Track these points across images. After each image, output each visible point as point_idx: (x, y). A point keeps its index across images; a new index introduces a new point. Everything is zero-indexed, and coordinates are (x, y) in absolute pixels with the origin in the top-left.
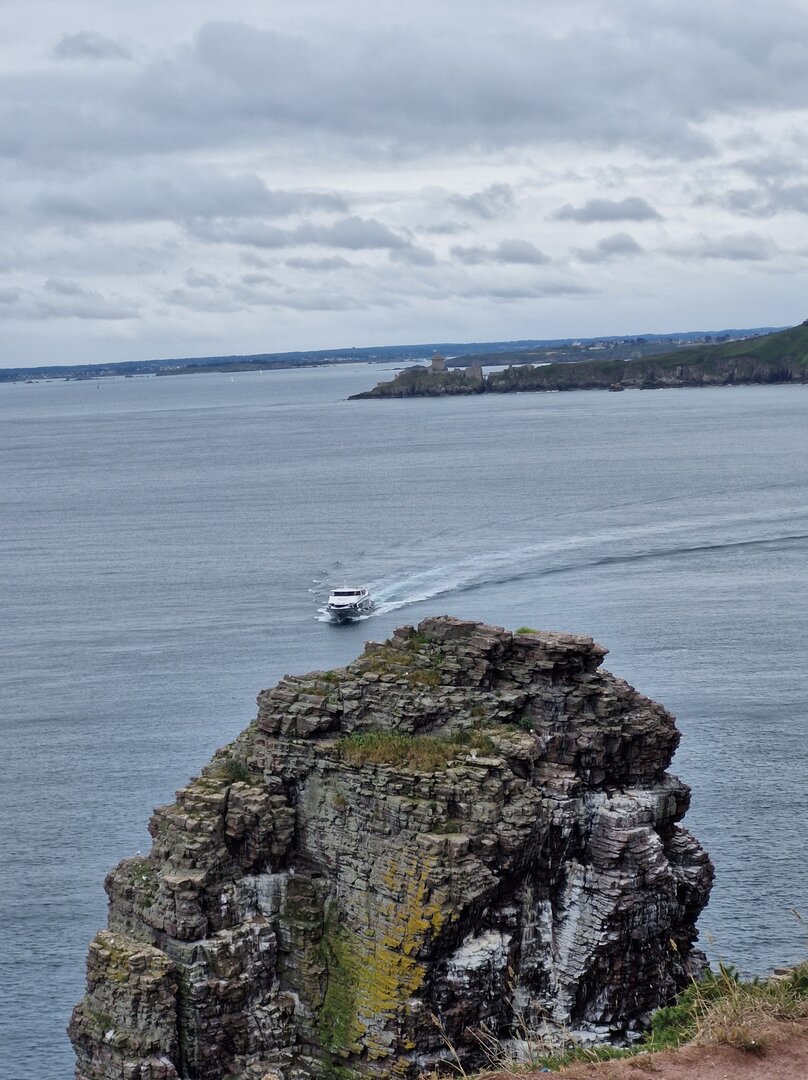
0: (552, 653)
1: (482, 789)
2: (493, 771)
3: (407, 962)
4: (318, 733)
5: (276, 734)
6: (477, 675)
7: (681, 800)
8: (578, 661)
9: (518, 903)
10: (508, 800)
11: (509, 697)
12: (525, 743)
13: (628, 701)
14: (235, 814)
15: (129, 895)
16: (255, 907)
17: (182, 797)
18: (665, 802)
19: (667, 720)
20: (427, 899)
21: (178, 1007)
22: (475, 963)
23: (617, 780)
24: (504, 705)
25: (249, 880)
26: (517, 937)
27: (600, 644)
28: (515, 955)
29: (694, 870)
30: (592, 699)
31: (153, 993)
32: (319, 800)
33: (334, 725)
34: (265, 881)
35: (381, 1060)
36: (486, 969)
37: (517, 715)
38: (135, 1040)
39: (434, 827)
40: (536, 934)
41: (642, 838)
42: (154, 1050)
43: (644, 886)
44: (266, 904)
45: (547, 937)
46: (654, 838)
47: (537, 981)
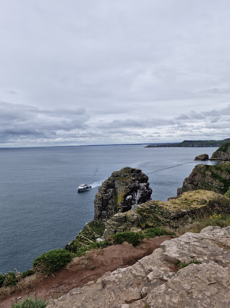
0: (137, 170)
1: (130, 182)
2: (131, 181)
3: (122, 197)
4: (116, 177)
5: (113, 176)
6: (130, 172)
7: (149, 184)
8: (139, 171)
9: (133, 193)
10: (132, 184)
11: (133, 174)
12: (134, 178)
13: (144, 175)
14: (109, 183)
15: (100, 190)
16: (110, 192)
17: (104, 182)
18: (147, 184)
19: (147, 177)
20: (124, 192)
21: (103, 200)
22: (128, 198)
23: (142, 182)
24: (132, 175)
25: (110, 189)
26: (133, 196)
27: (141, 170)
28: (132, 197)
29: (150, 191)
30: (140, 175)
31: (100, 199)
32: (116, 182)
33: (118, 176)
34: (111, 189)
35: (120, 206)
36: (130, 199)
37: (134, 176)
38: (98, 203)
39: (125, 186)
40: (134, 196)
41: (144, 188)
42: (100, 204)
43: (144, 192)
44: (111, 191)
45: (135, 196)
46: (146, 188)
47: (135, 200)
